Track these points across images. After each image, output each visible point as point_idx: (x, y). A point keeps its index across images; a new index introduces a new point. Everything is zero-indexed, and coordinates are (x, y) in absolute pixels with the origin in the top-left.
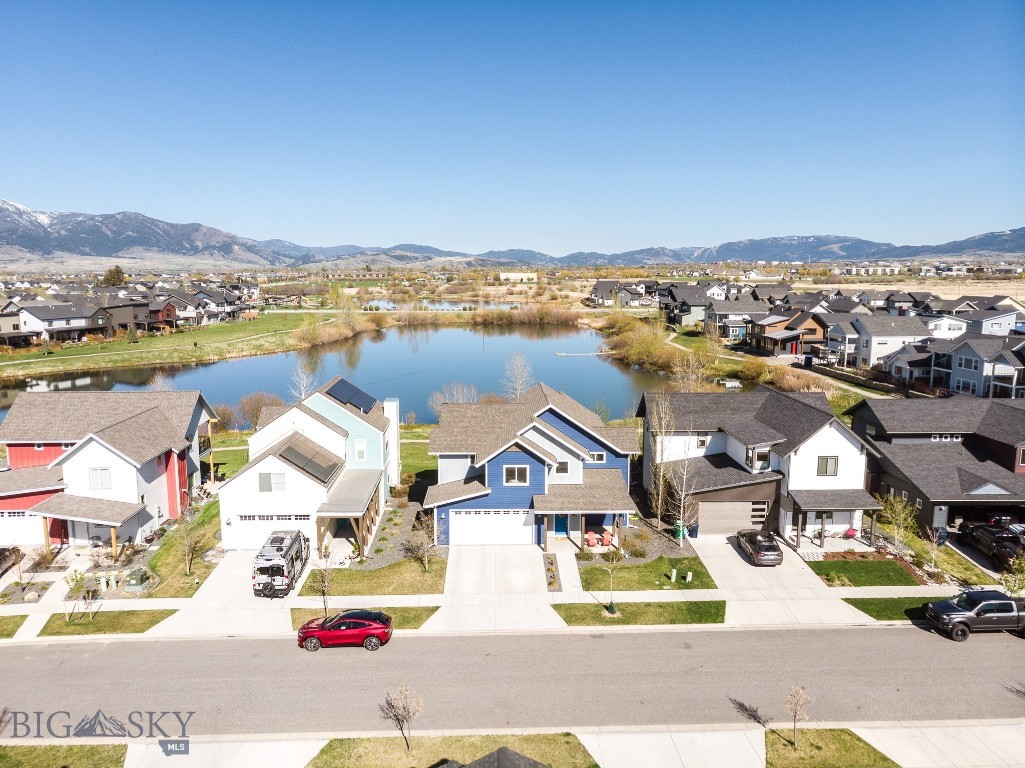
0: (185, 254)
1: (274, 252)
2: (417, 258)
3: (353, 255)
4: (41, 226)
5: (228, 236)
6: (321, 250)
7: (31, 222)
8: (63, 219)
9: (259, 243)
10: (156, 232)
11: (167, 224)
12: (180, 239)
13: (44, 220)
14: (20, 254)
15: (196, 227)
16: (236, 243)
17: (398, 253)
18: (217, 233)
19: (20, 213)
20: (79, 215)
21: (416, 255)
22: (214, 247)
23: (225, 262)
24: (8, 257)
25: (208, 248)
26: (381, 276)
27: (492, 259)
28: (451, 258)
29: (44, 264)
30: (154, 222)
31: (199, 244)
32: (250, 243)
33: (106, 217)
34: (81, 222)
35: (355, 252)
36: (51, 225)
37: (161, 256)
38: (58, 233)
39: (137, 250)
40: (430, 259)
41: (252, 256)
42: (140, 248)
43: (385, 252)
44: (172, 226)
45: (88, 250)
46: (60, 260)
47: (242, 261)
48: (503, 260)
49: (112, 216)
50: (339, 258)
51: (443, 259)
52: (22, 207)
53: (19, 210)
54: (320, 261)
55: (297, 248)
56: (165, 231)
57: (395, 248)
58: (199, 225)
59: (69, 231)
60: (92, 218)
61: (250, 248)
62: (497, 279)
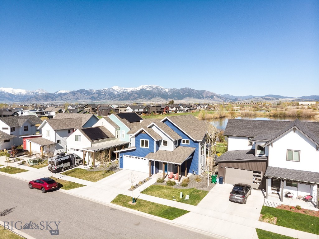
0: (200, 99)
1: (226, 98)
2: (273, 99)
4: (166, 92)
5: (212, 93)
6: (241, 97)
7: (164, 91)
8: (171, 90)
9: (222, 95)
10: (193, 93)
11: (196, 90)
12: (199, 95)
13: (167, 91)
14: (161, 99)
15: (204, 91)
16: (215, 96)
17: (267, 97)
18: (209, 92)
19: (162, 89)
20: (175, 89)
21: (272, 98)
22: (208, 97)
23: (211, 101)
24: (158, 100)
25: (207, 97)
27: (303, 99)
28: (286, 99)
30: (193, 90)
31: (205, 96)
32: (219, 95)
33: (181, 89)
34: (175, 91)
36: (169, 92)
37: (194, 99)
38: (170, 94)
39: (188, 98)
40: (278, 99)
41: (219, 99)
42: (189, 97)
43: (262, 97)
44: (198, 91)
45: (176, 98)
47: (216, 100)
48: (308, 99)
49: (183, 89)
50: (246, 99)
51: (283, 99)
52: (162, 87)
54: (240, 100)
55: (233, 96)
56: (196, 93)
57: (266, 96)
58: (205, 91)
59: (172, 93)
60: (178, 90)
61: (219, 97)
62: (298, 104)
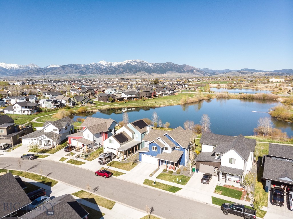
0: (181, 73)
1: (205, 72)
2: (248, 73)
3: (228, 72)
4: (150, 66)
5: (193, 67)
6: (219, 71)
7: (148, 66)
8: (154, 65)
9: (201, 69)
10: (174, 67)
11: (178, 65)
12: (180, 69)
13: (150, 65)
14: (145, 74)
15: (185, 66)
16: (195, 70)
17: (242, 71)
18: (189, 67)
19: (146, 63)
20: (158, 63)
21: (248, 72)
22: (189, 71)
23: (192, 75)
24: (142, 74)
25: (188, 71)
26: (230, 80)
27: (275, 73)
28: (260, 73)
29: (149, 76)
30: (175, 65)
32: (198, 69)
34: (158, 65)
35: (228, 71)
36: (152, 66)
37: (175, 73)
38: (153, 68)
39: (170, 72)
40: (252, 73)
41: (199, 73)
43: (238, 71)
44: (179, 65)
45: (159, 72)
46: (153, 75)
47: (196, 74)
48: (280, 73)
49: (165, 63)
50: (223, 73)
51: (258, 73)
53: (145, 63)
54: (218, 74)
55: (212, 70)
56: (177, 67)
57: (242, 70)
58: (186, 65)
59: (155, 67)
60: (161, 64)
61: (198, 71)
62: (269, 81)
